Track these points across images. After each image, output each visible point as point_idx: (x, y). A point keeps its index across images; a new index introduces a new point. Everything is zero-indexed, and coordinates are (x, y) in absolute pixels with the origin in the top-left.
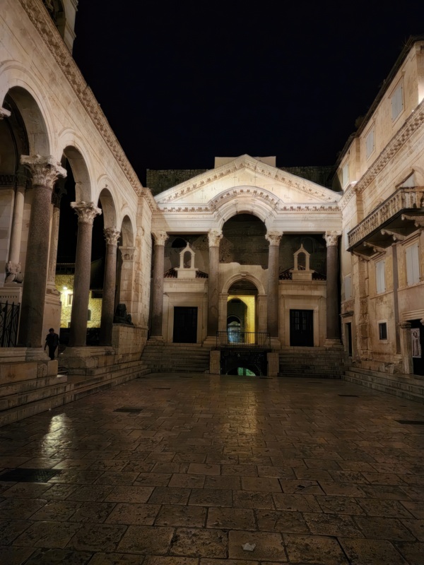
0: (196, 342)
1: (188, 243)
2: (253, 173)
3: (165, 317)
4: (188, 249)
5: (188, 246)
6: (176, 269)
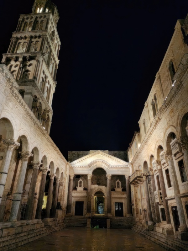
0: (83, 215)
2: (102, 155)
3: (72, 205)
5: (81, 179)
6: (77, 187)
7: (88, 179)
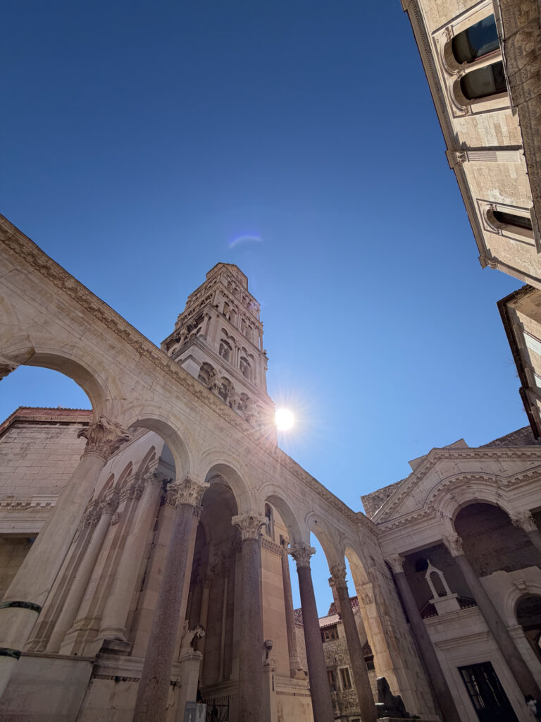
1: (428, 561)
4: (431, 569)
5: (430, 565)
6: (431, 602)
7: (454, 556)
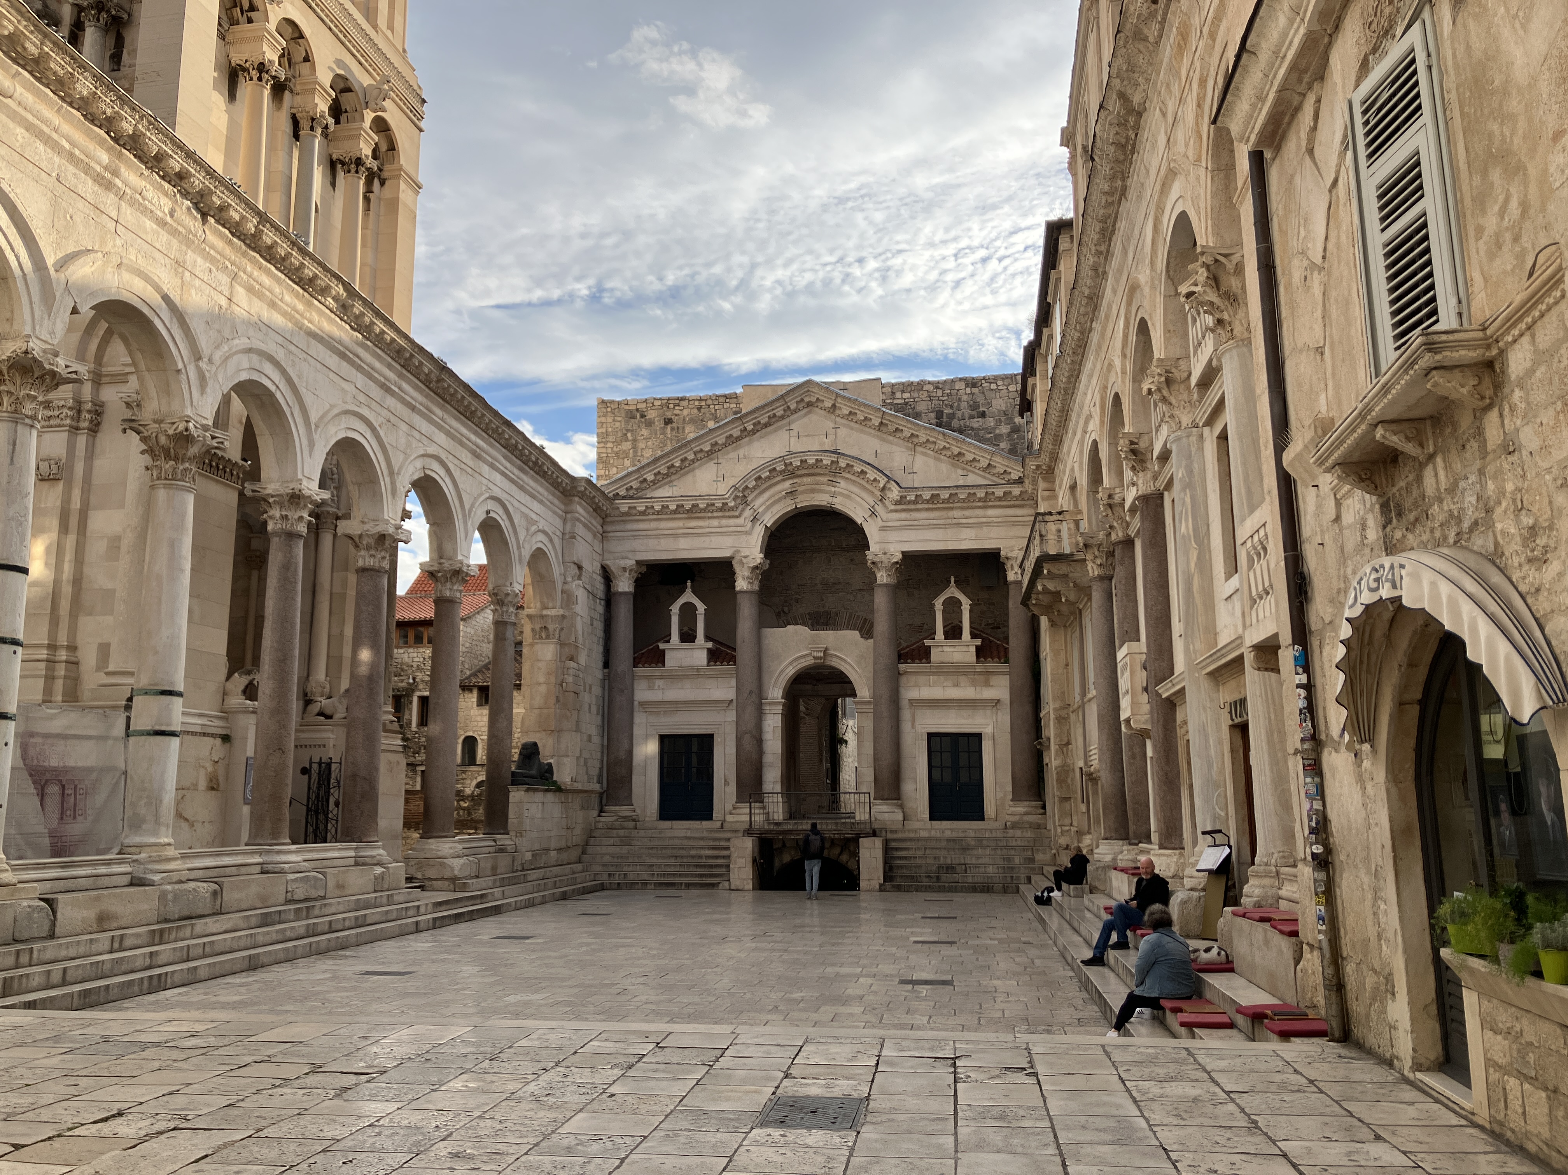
0: (710, 817)
1: (689, 583)
2: (830, 418)
3: (638, 761)
4: (688, 597)
5: (689, 590)
6: (662, 646)
7: (737, 589)
